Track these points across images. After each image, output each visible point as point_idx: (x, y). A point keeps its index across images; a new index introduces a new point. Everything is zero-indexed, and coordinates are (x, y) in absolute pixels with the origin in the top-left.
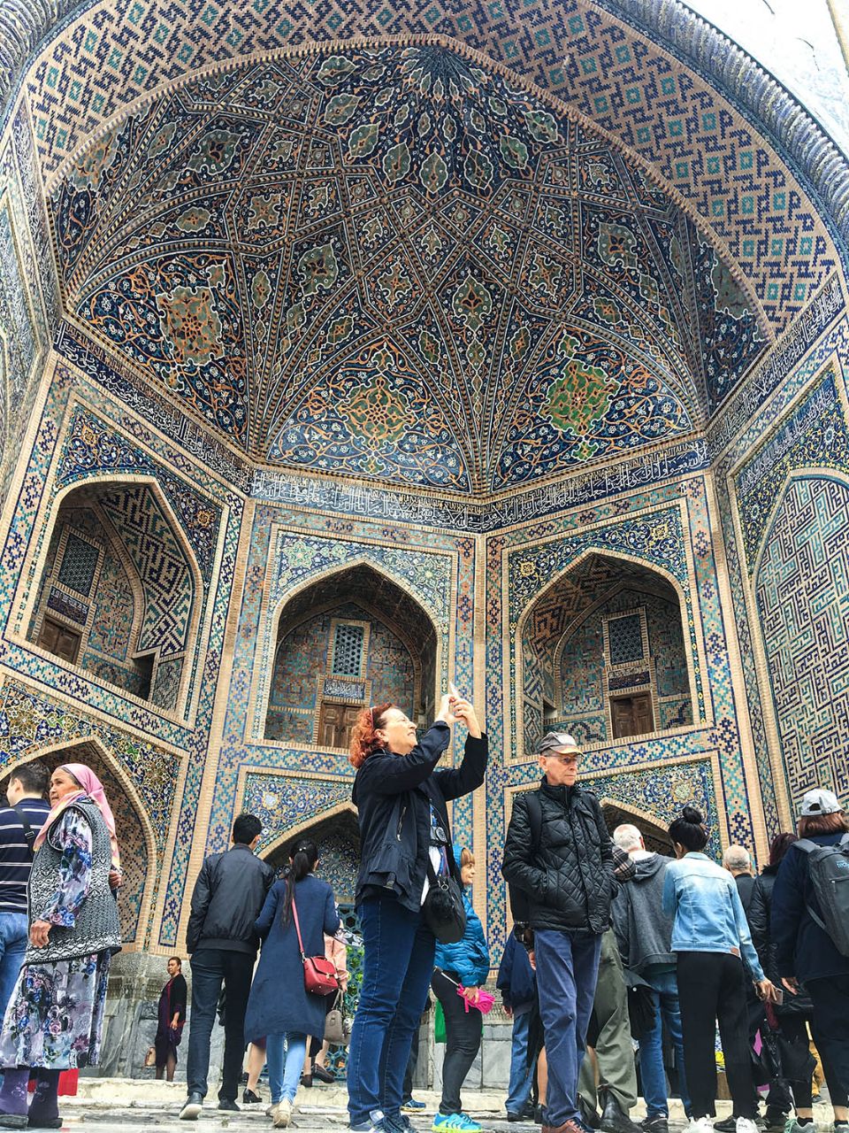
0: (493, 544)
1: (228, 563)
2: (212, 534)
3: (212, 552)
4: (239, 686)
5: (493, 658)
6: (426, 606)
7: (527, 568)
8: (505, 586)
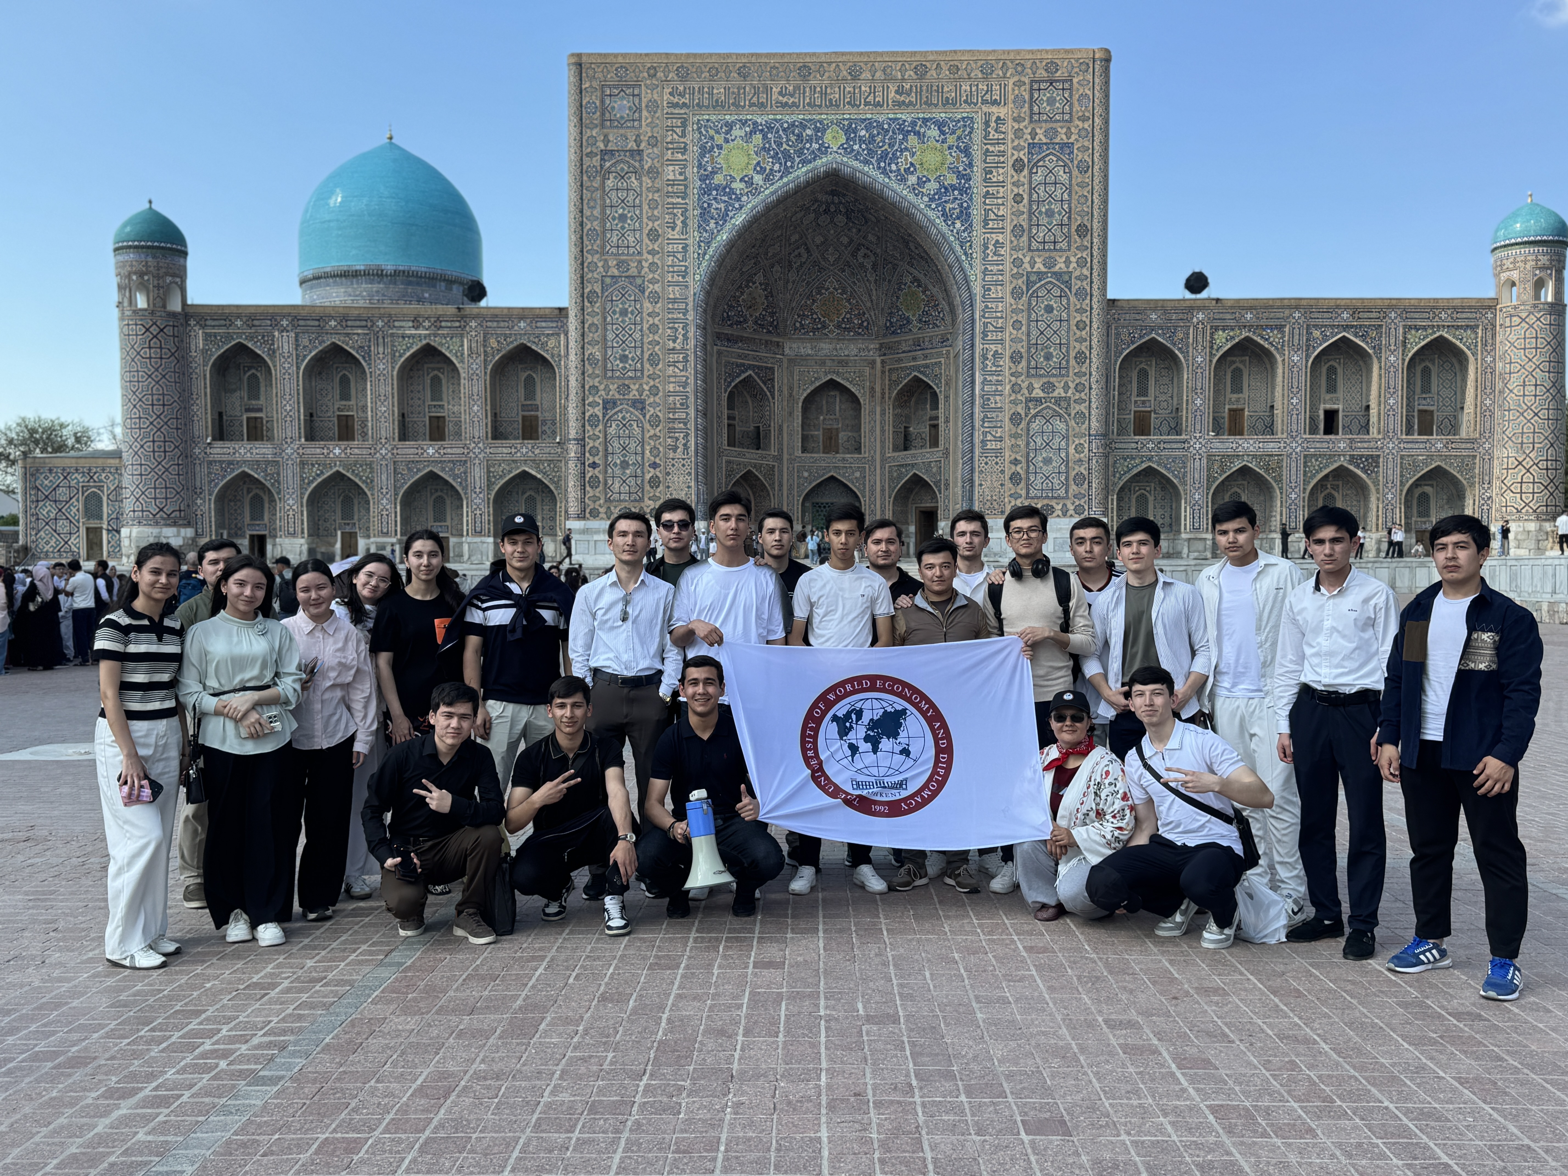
0: (883, 362)
1: (780, 391)
2: (773, 379)
3: (773, 387)
4: (790, 435)
5: (883, 413)
6: (857, 393)
7: (894, 377)
8: (887, 382)
